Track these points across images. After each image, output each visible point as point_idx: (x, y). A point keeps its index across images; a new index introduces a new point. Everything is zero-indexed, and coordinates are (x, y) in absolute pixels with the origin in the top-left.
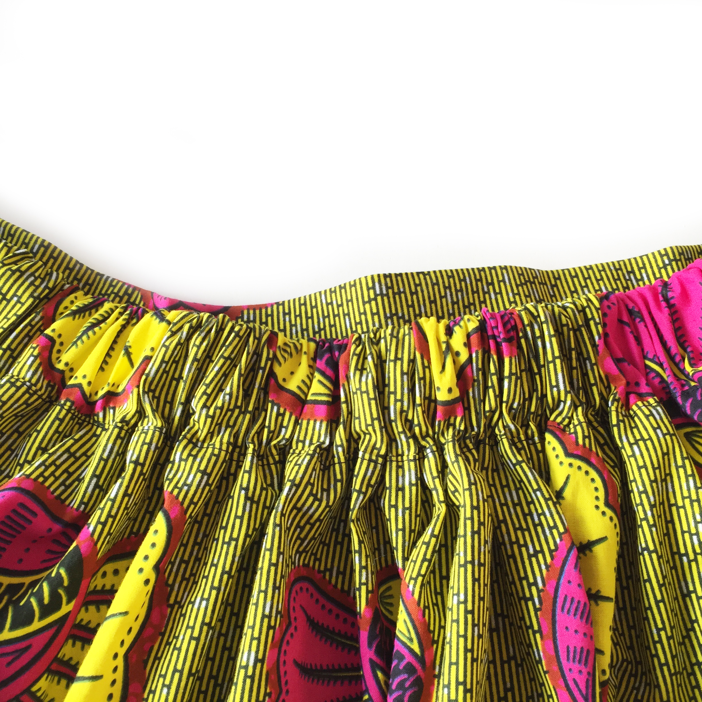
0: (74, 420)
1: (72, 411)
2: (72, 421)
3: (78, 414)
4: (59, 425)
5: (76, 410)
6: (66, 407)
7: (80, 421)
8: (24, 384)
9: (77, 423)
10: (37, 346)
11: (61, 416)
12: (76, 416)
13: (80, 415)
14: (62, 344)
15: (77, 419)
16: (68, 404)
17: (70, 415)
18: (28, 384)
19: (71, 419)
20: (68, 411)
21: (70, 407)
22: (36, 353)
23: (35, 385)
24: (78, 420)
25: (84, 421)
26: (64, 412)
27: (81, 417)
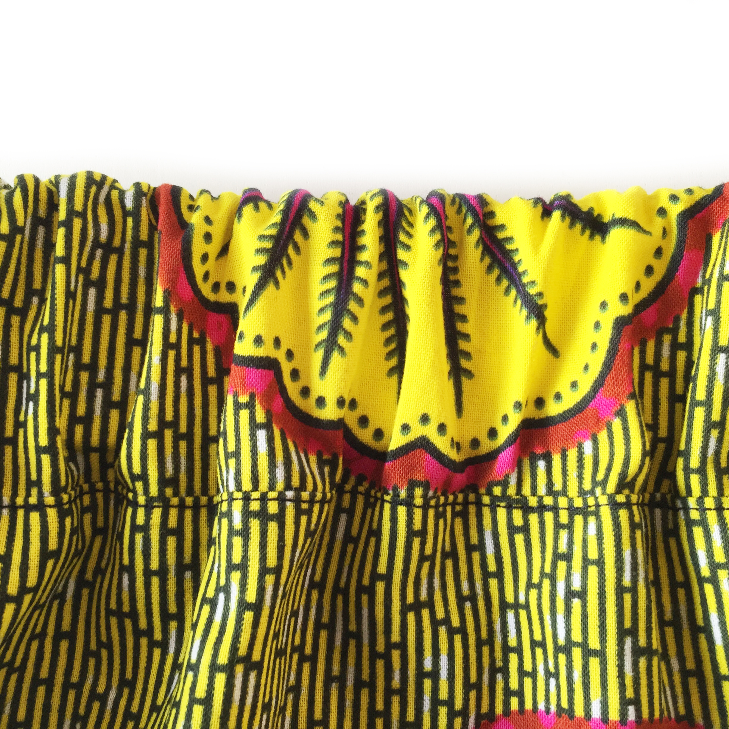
0: (443, 515)
1: (433, 502)
2: (441, 522)
3: (447, 498)
4: (423, 544)
5: (439, 494)
6: (418, 501)
7: (458, 508)
8: (281, 499)
9: (455, 515)
10: (252, 397)
11: (417, 525)
12: (445, 505)
13: (451, 498)
14: (290, 354)
15: (449, 509)
16: (418, 492)
17: (431, 513)
18: (290, 494)
19: (437, 517)
20: (425, 507)
21: (425, 496)
22: (260, 417)
23: (303, 487)
24: (453, 509)
25: (466, 503)
26: (418, 514)
27: (456, 498)
